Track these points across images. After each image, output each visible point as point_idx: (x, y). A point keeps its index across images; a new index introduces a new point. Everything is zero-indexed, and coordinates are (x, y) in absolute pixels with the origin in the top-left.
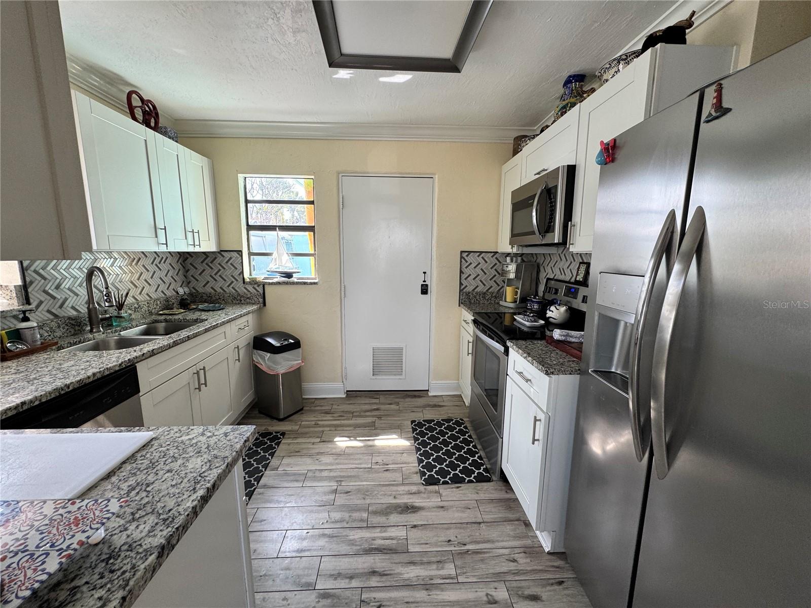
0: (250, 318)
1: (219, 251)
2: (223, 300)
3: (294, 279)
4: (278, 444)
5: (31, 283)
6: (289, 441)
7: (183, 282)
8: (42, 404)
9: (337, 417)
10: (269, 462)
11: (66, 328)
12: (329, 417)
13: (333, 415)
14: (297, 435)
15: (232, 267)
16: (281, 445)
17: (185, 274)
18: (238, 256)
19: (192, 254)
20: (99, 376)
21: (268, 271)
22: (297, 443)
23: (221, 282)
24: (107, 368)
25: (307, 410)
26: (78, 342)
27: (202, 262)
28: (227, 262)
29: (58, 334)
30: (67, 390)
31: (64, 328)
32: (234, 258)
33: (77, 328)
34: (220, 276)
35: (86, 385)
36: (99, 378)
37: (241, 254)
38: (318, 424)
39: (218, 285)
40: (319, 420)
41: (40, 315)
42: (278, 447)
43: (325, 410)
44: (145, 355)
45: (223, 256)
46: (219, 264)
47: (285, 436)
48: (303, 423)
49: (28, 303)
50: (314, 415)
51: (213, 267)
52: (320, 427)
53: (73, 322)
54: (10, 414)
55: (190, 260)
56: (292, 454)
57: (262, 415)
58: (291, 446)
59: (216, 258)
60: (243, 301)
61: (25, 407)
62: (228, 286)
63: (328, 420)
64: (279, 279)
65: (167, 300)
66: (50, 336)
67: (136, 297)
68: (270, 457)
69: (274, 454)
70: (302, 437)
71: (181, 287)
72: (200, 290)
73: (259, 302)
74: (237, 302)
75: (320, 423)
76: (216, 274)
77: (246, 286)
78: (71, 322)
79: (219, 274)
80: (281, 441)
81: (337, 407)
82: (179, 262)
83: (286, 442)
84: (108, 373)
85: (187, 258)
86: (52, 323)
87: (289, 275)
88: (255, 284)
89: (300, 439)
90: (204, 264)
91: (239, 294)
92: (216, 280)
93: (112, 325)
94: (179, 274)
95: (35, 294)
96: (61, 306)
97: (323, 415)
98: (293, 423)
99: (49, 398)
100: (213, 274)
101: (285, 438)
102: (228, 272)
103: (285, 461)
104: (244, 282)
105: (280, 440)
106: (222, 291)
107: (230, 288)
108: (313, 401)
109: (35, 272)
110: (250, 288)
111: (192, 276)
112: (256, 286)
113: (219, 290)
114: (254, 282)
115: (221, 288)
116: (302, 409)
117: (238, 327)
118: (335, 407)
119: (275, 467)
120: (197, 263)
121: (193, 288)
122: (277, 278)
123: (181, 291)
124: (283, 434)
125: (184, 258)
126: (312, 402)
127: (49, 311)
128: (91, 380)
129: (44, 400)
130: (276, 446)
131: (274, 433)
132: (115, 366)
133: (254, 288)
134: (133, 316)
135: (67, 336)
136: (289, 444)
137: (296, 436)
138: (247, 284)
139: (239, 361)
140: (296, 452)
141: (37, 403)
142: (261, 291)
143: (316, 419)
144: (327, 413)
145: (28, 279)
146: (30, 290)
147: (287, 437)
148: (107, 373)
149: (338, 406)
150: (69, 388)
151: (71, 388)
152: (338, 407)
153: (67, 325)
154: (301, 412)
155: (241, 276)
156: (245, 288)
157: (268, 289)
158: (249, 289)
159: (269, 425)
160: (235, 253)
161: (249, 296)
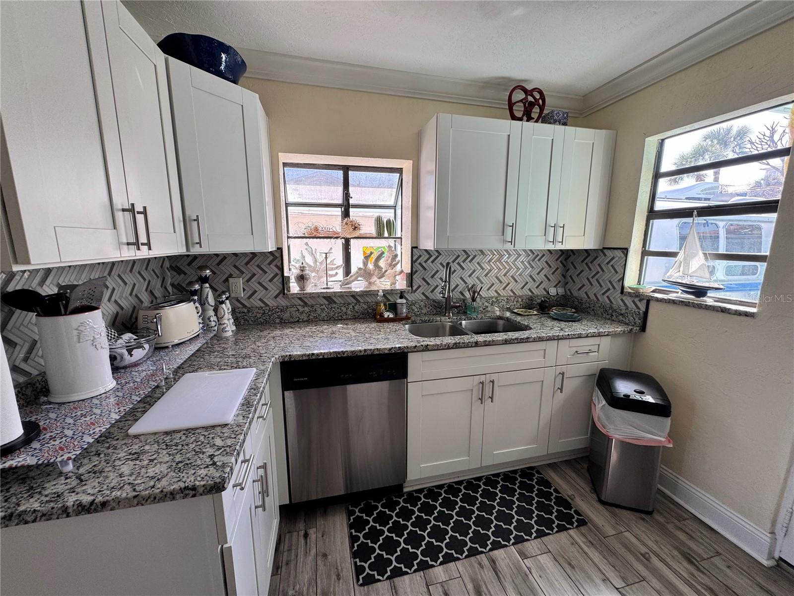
0: (605, 342)
1: (601, 248)
2: (593, 310)
3: (709, 301)
4: (561, 529)
5: (416, 271)
6: (580, 540)
7: (560, 282)
8: (324, 359)
9: (700, 583)
10: (528, 540)
11: (431, 308)
12: (683, 568)
13: (696, 573)
14: (600, 542)
15: (612, 270)
16: (563, 535)
17: (564, 274)
18: (623, 255)
19: (575, 252)
20: (369, 353)
21: (664, 281)
22: (586, 553)
23: (596, 288)
24: (377, 349)
25: (656, 520)
26: (427, 321)
27: (582, 262)
28: (608, 263)
29: (424, 311)
30: (343, 355)
31: (429, 308)
32: (617, 259)
33: (438, 310)
34: (597, 280)
35: (357, 356)
36: (369, 355)
37: (626, 252)
38: (648, 560)
39: (594, 290)
40: (658, 556)
41: (417, 295)
42: (557, 532)
43: (690, 548)
44: (417, 348)
45: (605, 255)
46: (599, 265)
47: (582, 529)
48: (627, 534)
49: (412, 286)
50: (658, 539)
51: (592, 268)
52: (646, 566)
53: (436, 305)
54: (304, 358)
55: (572, 259)
56: (561, 561)
57: (588, 475)
58: (573, 549)
59: (597, 257)
60: (614, 318)
61: (314, 358)
62: (603, 294)
63: (675, 572)
64: (678, 294)
65: (531, 299)
66: (418, 311)
67: (499, 291)
68: (534, 535)
69: (543, 536)
70: (601, 553)
71: (555, 287)
72: (575, 294)
73: (635, 323)
74: (608, 317)
75: (655, 560)
76: (593, 277)
77: (624, 298)
78: (435, 304)
79: (596, 277)
80: (570, 529)
81: (724, 568)
82: (560, 260)
83: (575, 536)
84: (378, 353)
85: (570, 256)
86: (422, 302)
87: (700, 292)
88: (637, 296)
89: (597, 554)
90: (584, 263)
91: (611, 307)
92: (591, 284)
93: (467, 312)
94: (556, 273)
95: (417, 280)
96: (432, 292)
97: (676, 553)
98: (613, 521)
99: (329, 357)
100: (590, 277)
101: (578, 530)
102: (607, 276)
103: (545, 560)
104: (622, 292)
105: (568, 526)
106: (595, 299)
107: (605, 297)
108: (686, 516)
109: (420, 264)
110: (629, 301)
111: (570, 276)
112: (636, 300)
113: (593, 297)
114: (637, 295)
115: (595, 295)
116: (650, 513)
117: (575, 349)
118: (717, 561)
119: (526, 553)
120: (578, 261)
121: (569, 290)
122: (678, 292)
123: (553, 291)
124: (582, 523)
125: (567, 257)
126: (681, 516)
127: (423, 294)
128: (362, 353)
129: (326, 357)
130: (556, 529)
131: (573, 510)
132: (385, 349)
133: (634, 302)
134: (489, 309)
135: (430, 315)
136: (574, 543)
137: (594, 542)
138: (625, 295)
139: (561, 392)
140: (570, 564)
141: (321, 357)
142: (643, 309)
143: (655, 548)
144: (689, 558)
145: (414, 270)
146: (414, 277)
147: (583, 531)
148: (376, 352)
149: (729, 567)
150: (344, 354)
151: (345, 355)
152: (728, 571)
153: (431, 306)
154: (643, 516)
155: (621, 283)
156: (622, 300)
157: (654, 308)
158: (626, 301)
159: (581, 495)
160: (619, 251)
161: (623, 312)
